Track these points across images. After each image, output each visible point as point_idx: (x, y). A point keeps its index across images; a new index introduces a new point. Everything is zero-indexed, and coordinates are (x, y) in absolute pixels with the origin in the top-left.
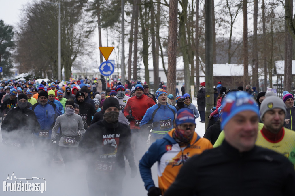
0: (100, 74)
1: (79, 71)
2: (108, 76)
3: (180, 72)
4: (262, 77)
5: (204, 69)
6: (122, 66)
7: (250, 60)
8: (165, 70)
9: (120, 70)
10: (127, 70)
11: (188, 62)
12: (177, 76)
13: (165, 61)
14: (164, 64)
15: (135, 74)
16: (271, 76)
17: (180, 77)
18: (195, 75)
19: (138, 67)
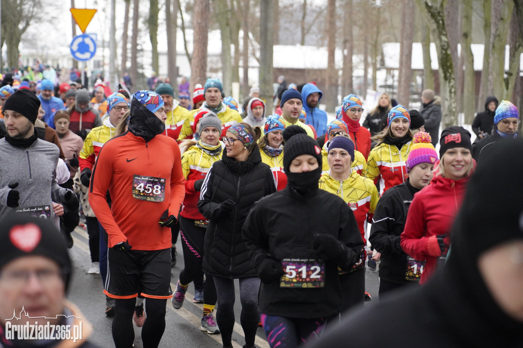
0: (71, 56)
1: (34, 51)
2: (86, 60)
3: (215, 59)
4: (358, 72)
5: (258, 54)
6: (111, 45)
7: (339, 40)
8: (187, 54)
9: (107, 52)
10: (119, 51)
11: (229, 41)
12: (209, 66)
13: (187, 38)
14: (185, 42)
15: (134, 58)
16: (376, 70)
17: (215, 67)
18: (241, 63)
19: (139, 48)
